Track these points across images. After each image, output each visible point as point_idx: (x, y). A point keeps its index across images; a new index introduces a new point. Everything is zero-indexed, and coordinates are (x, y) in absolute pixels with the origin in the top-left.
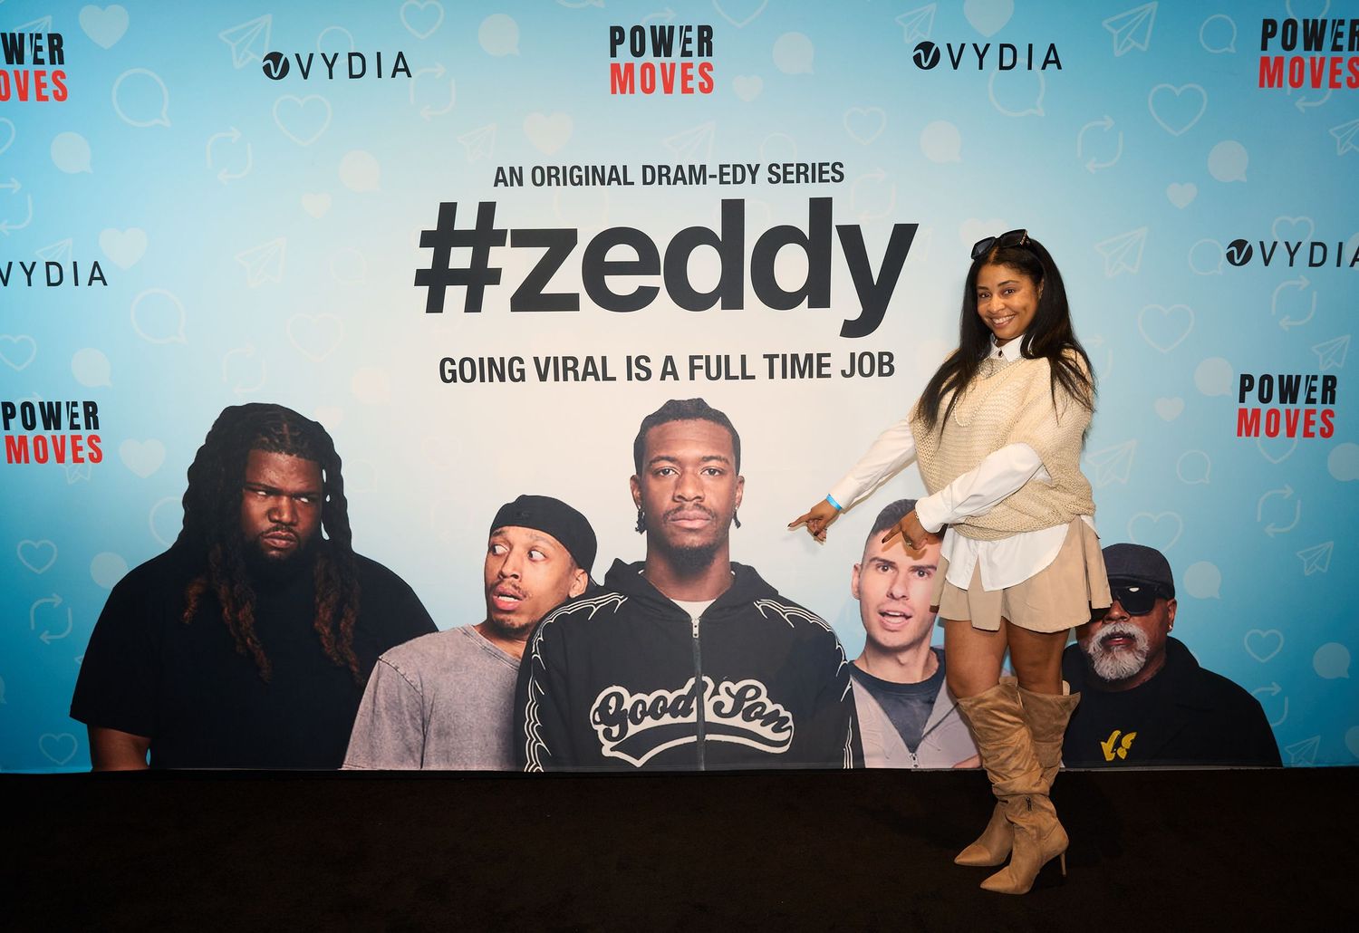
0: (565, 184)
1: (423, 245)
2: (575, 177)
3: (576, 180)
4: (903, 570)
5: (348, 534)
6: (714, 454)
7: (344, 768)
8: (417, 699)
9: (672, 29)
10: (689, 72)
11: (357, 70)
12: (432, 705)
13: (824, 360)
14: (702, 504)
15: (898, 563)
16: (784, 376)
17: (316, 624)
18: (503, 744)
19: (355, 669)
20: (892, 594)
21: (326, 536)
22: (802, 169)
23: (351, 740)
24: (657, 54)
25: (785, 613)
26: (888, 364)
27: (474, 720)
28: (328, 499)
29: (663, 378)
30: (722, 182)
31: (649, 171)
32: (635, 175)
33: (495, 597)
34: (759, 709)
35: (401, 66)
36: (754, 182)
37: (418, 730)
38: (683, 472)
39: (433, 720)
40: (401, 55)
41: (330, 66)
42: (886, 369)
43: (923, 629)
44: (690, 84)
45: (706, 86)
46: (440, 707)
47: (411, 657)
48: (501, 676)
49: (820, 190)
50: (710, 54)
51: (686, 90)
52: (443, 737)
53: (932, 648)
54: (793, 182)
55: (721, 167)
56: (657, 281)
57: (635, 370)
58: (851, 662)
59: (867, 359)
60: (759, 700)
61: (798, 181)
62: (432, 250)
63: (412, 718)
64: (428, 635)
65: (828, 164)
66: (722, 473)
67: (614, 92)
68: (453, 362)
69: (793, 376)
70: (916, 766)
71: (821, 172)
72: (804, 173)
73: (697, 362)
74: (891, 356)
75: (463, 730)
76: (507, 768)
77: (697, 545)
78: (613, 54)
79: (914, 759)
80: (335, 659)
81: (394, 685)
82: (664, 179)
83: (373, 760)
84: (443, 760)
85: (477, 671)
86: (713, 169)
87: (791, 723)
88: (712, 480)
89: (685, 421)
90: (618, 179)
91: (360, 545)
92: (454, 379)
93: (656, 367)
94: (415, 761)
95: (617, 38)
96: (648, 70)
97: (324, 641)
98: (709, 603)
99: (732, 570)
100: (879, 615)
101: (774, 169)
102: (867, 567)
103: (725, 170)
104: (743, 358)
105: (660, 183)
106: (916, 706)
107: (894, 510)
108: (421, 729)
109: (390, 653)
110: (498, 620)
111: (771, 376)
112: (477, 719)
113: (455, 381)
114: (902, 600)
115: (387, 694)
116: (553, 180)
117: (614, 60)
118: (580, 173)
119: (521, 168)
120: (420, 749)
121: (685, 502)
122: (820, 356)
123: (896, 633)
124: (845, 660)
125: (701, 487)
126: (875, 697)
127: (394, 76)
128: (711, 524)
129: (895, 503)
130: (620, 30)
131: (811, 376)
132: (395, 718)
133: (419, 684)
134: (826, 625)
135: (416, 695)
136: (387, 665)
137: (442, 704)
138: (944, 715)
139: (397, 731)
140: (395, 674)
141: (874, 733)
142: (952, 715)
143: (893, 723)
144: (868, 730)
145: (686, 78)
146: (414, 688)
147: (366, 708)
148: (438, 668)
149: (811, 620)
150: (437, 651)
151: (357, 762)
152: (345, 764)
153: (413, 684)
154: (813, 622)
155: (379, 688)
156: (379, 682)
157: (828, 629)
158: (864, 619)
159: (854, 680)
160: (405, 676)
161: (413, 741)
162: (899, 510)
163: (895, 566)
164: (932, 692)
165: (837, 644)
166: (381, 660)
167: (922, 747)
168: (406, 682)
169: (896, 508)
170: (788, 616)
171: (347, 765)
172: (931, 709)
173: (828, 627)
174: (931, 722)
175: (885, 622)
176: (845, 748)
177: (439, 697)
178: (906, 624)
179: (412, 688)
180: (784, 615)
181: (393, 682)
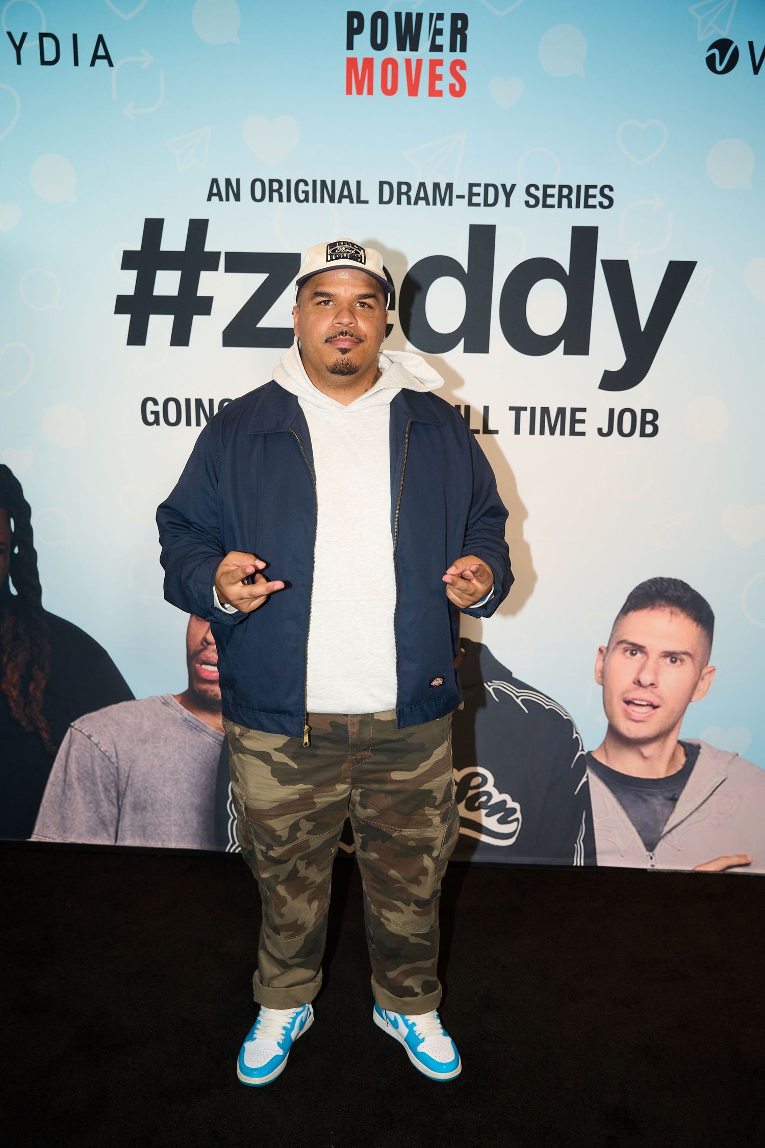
0: (289, 200)
1: (125, 266)
2: (300, 192)
3: (302, 196)
4: (654, 655)
5: (38, 590)
7: (34, 839)
8: (113, 772)
9: (420, 16)
10: (439, 70)
11: (50, 56)
12: (128, 777)
13: (579, 416)
15: (648, 648)
16: (532, 432)
17: (4, 686)
18: (204, 822)
19: (45, 735)
20: (639, 682)
21: (14, 591)
22: (565, 192)
23: (41, 809)
24: (401, 47)
25: (519, 697)
26: (652, 423)
27: (172, 795)
28: (16, 550)
30: (471, 204)
31: (386, 188)
32: (370, 192)
33: (198, 665)
34: (484, 799)
35: (101, 52)
36: (508, 205)
37: (113, 803)
39: (128, 793)
40: (101, 39)
41: (18, 49)
42: (649, 429)
43: (671, 720)
44: (439, 85)
45: (457, 88)
46: (136, 780)
47: (105, 726)
48: (202, 751)
49: (584, 218)
50: (463, 49)
52: (139, 812)
53: (679, 742)
54: (553, 206)
55: (471, 186)
58: (589, 753)
59: (627, 417)
60: (485, 788)
61: (560, 206)
62: (135, 273)
63: (106, 790)
64: (124, 704)
65: (595, 187)
67: (349, 92)
68: (156, 403)
69: (542, 432)
70: (653, 866)
71: (587, 196)
72: (568, 197)
74: (655, 414)
75: (161, 805)
76: (206, 847)
78: (350, 46)
79: (651, 858)
80: (24, 724)
82: (404, 198)
83: (65, 832)
84: (139, 835)
85: (177, 743)
86: (460, 188)
87: (518, 815)
90: (350, 196)
91: (52, 602)
92: (157, 422)
94: (109, 835)
95: (355, 26)
96: (390, 67)
97: (12, 705)
100: (624, 704)
101: (532, 190)
102: (614, 649)
104: (486, 409)
105: (399, 202)
106: (657, 803)
107: (648, 588)
108: (115, 801)
109: (83, 720)
110: (200, 690)
111: (517, 431)
112: (176, 795)
113: (158, 424)
114: (650, 688)
115: (79, 763)
116: (276, 195)
117: (351, 54)
118: (306, 188)
119: (238, 181)
120: (115, 823)
122: (574, 411)
123: (640, 724)
124: (583, 750)
126: (613, 791)
127: (93, 64)
129: (650, 581)
130: (359, 16)
131: (562, 433)
132: (88, 789)
133: (114, 755)
134: (563, 711)
135: (110, 767)
136: (79, 733)
137: (138, 777)
138: (688, 814)
139: (90, 803)
140: (88, 743)
141: (609, 829)
142: (696, 814)
143: (630, 819)
144: (603, 826)
145: (434, 77)
146: (109, 759)
147: (57, 777)
148: (135, 739)
149: (547, 705)
150: (133, 720)
151: (47, 834)
152: (35, 835)
153: (107, 754)
154: (550, 709)
155: (71, 756)
156: (71, 750)
157: (566, 716)
158: (606, 707)
159: (592, 772)
160: (99, 746)
161: (107, 814)
162: (654, 589)
163: (644, 650)
164: (677, 788)
165: (574, 732)
166: (73, 727)
167: (661, 846)
168: (100, 752)
169: (650, 587)
170: (522, 701)
171: (36, 836)
172: (674, 807)
173: (566, 714)
174: (673, 820)
175: (630, 711)
176: (577, 844)
177: (135, 769)
178: (652, 715)
179: (107, 758)
180: (518, 698)
181: (86, 751)
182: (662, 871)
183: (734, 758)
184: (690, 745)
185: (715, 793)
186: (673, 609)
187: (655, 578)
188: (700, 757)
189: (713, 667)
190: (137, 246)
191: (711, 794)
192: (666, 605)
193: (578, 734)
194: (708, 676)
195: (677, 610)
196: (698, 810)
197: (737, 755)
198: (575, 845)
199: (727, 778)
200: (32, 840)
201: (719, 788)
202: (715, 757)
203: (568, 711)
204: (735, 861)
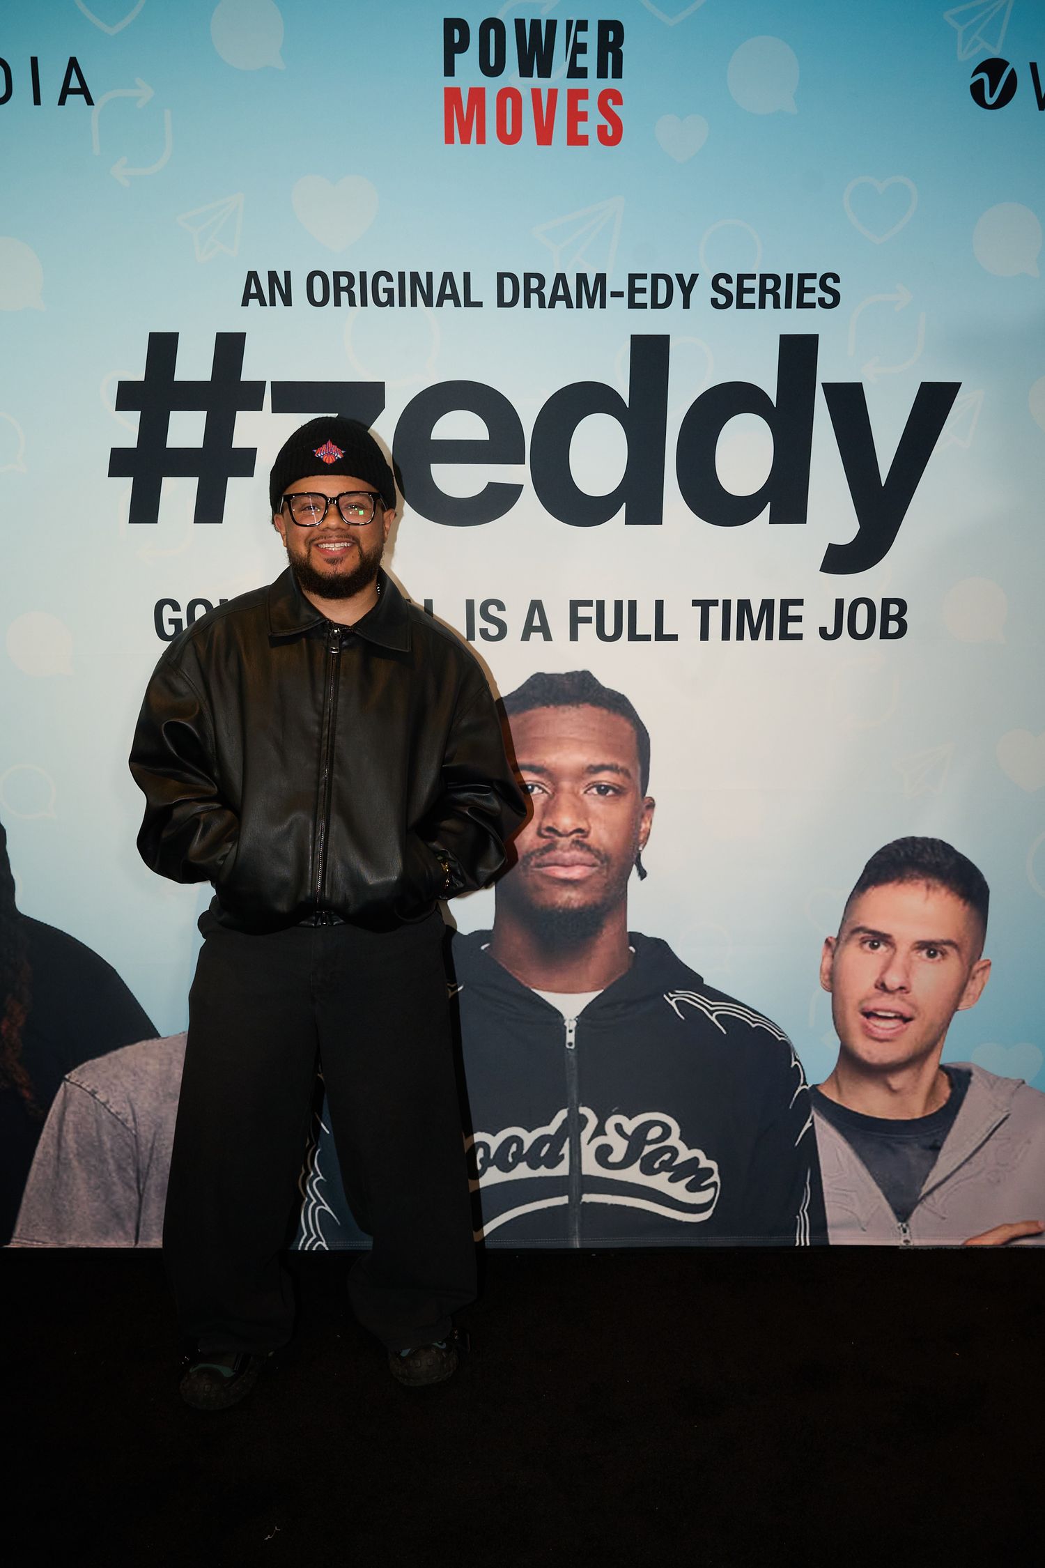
0: (364, 303)
1: (121, 405)
2: (381, 291)
3: (383, 297)
4: (903, 948)
6: (607, 760)
7: (15, 1244)
8: (129, 1142)
9: (552, 24)
10: (582, 105)
12: (152, 1148)
13: (793, 611)
14: (586, 840)
15: (896, 937)
16: (726, 636)
19: (27, 1094)
20: (883, 985)
22: (770, 284)
23: (24, 1201)
24: (525, 72)
25: (713, 1012)
26: (898, 618)
29: (526, 637)
30: (632, 304)
31: (508, 282)
32: (484, 289)
34: (667, 1157)
35: (75, 83)
36: (686, 305)
37: (131, 1187)
38: (556, 790)
39: (153, 1171)
40: (73, 64)
42: (893, 627)
43: (930, 1037)
44: (582, 128)
45: (610, 132)
46: (164, 1152)
47: (116, 1077)
49: (797, 322)
50: (618, 74)
51: (575, 139)
53: (942, 1068)
54: (752, 306)
55: (632, 278)
56: (520, 474)
57: (480, 623)
58: (814, 1087)
59: (862, 610)
60: (667, 1143)
61: (762, 305)
62: (137, 415)
63: (120, 1168)
64: (144, 1043)
65: (813, 276)
66: (619, 791)
67: (449, 139)
68: (176, 607)
69: (740, 637)
70: (906, 1241)
71: (802, 290)
72: (774, 292)
73: (583, 612)
74: (902, 605)
77: (576, 905)
78: (449, 70)
79: (905, 1231)
81: (91, 1119)
82: (534, 298)
83: (60, 1232)
86: (618, 282)
87: (716, 1178)
88: (602, 803)
89: (561, 708)
90: (454, 297)
91: (30, 902)
93: (515, 619)
94: (126, 1233)
95: (457, 40)
96: (509, 101)
98: (592, 996)
99: (631, 945)
100: (862, 1017)
101: (722, 282)
102: (847, 941)
103: (639, 283)
104: (659, 605)
105: (527, 304)
106: (912, 1153)
107: (893, 853)
108: (135, 1185)
109: (83, 1070)
111: (704, 636)
114: (898, 994)
115: (78, 1133)
116: (344, 296)
117: (451, 82)
118: (389, 285)
119: (287, 274)
120: (134, 1215)
121: (557, 838)
122: (785, 604)
123: (886, 1044)
124: (805, 1083)
125: (584, 813)
127: (62, 102)
128: (599, 872)
129: (896, 842)
130: (462, 25)
131: (769, 636)
132: (93, 1169)
133: (131, 1118)
134: (777, 1031)
135: (125, 1135)
136: (78, 1088)
137: (167, 1148)
138: (955, 1167)
139: (97, 1189)
140: (92, 1102)
141: (844, 1192)
142: (966, 1167)
143: (874, 1178)
144: (836, 1189)
145: (576, 116)
146: (123, 1124)
147: (47, 1153)
148: (161, 1093)
149: (754, 1022)
150: (158, 1067)
151: (34, 1236)
152: (16, 1238)
153: (119, 1117)
154: (757, 1027)
155: (66, 1122)
156: (66, 1114)
157: (780, 1036)
158: (837, 1022)
159: (818, 1114)
160: (108, 1106)
161: (123, 1202)
162: (902, 854)
163: (889, 940)
164: (938, 1132)
165: (793, 1059)
166: (68, 1080)
167: (919, 1213)
168: (109, 1114)
169: (897, 851)
170: (717, 1017)
171: (18, 1240)
172: (935, 1158)
173: (780, 1034)
174: (934, 1177)
175: (871, 1026)
176: (799, 1215)
177: (162, 1137)
178: (902, 1031)
179: (119, 1123)
180: (712, 1015)
181: (89, 1114)
182: (920, 1248)
183: (1018, 1087)
184: (957, 1071)
185: (992, 1137)
186: (930, 881)
187: (903, 839)
188: (971, 1088)
189: (988, 960)
190: (137, 373)
191: (987, 1139)
192: (921, 876)
193: (799, 1061)
194: (980, 973)
195: (935, 882)
196: (969, 1161)
197: (1023, 1082)
198: (798, 1217)
199: (1009, 1115)
200: (11, 1246)
201: (999, 1130)
202: (992, 1087)
203: (783, 1029)
204: (1022, 1230)
